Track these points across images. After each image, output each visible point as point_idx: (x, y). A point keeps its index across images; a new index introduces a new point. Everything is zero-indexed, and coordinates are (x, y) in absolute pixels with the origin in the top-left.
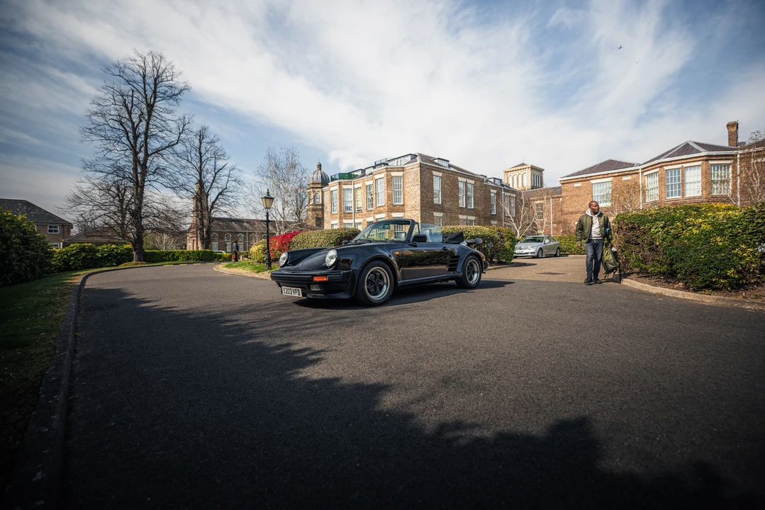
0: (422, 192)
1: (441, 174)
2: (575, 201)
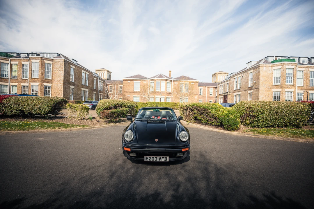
0: (64, 75)
1: (74, 67)
2: (128, 88)
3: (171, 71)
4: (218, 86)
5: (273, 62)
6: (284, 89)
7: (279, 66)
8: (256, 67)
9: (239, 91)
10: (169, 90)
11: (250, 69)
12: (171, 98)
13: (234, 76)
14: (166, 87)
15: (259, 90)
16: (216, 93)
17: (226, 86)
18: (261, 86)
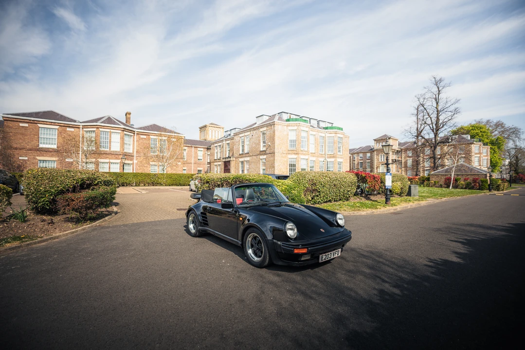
2: (20, 138)
3: (130, 114)
4: (212, 146)
5: (288, 120)
6: (300, 155)
7: (294, 126)
8: (270, 124)
9: (247, 155)
10: (129, 149)
11: (262, 127)
12: (133, 164)
13: (240, 134)
14: (123, 144)
15: (274, 155)
16: (208, 157)
17: (226, 148)
18: (276, 151)
